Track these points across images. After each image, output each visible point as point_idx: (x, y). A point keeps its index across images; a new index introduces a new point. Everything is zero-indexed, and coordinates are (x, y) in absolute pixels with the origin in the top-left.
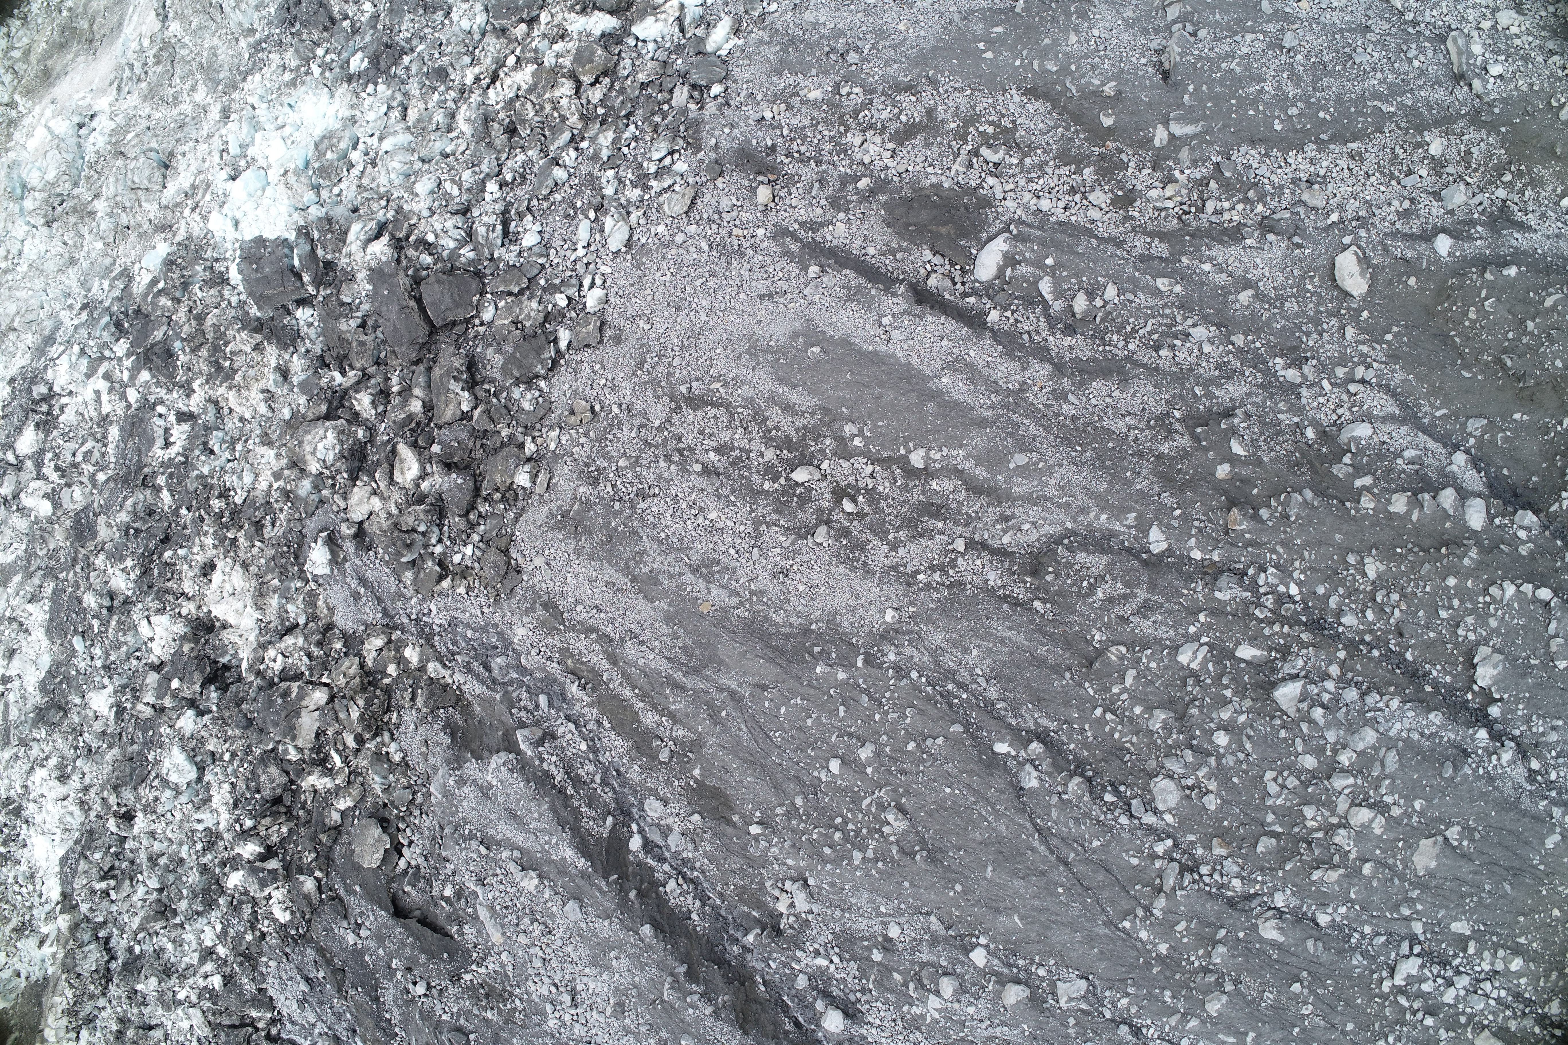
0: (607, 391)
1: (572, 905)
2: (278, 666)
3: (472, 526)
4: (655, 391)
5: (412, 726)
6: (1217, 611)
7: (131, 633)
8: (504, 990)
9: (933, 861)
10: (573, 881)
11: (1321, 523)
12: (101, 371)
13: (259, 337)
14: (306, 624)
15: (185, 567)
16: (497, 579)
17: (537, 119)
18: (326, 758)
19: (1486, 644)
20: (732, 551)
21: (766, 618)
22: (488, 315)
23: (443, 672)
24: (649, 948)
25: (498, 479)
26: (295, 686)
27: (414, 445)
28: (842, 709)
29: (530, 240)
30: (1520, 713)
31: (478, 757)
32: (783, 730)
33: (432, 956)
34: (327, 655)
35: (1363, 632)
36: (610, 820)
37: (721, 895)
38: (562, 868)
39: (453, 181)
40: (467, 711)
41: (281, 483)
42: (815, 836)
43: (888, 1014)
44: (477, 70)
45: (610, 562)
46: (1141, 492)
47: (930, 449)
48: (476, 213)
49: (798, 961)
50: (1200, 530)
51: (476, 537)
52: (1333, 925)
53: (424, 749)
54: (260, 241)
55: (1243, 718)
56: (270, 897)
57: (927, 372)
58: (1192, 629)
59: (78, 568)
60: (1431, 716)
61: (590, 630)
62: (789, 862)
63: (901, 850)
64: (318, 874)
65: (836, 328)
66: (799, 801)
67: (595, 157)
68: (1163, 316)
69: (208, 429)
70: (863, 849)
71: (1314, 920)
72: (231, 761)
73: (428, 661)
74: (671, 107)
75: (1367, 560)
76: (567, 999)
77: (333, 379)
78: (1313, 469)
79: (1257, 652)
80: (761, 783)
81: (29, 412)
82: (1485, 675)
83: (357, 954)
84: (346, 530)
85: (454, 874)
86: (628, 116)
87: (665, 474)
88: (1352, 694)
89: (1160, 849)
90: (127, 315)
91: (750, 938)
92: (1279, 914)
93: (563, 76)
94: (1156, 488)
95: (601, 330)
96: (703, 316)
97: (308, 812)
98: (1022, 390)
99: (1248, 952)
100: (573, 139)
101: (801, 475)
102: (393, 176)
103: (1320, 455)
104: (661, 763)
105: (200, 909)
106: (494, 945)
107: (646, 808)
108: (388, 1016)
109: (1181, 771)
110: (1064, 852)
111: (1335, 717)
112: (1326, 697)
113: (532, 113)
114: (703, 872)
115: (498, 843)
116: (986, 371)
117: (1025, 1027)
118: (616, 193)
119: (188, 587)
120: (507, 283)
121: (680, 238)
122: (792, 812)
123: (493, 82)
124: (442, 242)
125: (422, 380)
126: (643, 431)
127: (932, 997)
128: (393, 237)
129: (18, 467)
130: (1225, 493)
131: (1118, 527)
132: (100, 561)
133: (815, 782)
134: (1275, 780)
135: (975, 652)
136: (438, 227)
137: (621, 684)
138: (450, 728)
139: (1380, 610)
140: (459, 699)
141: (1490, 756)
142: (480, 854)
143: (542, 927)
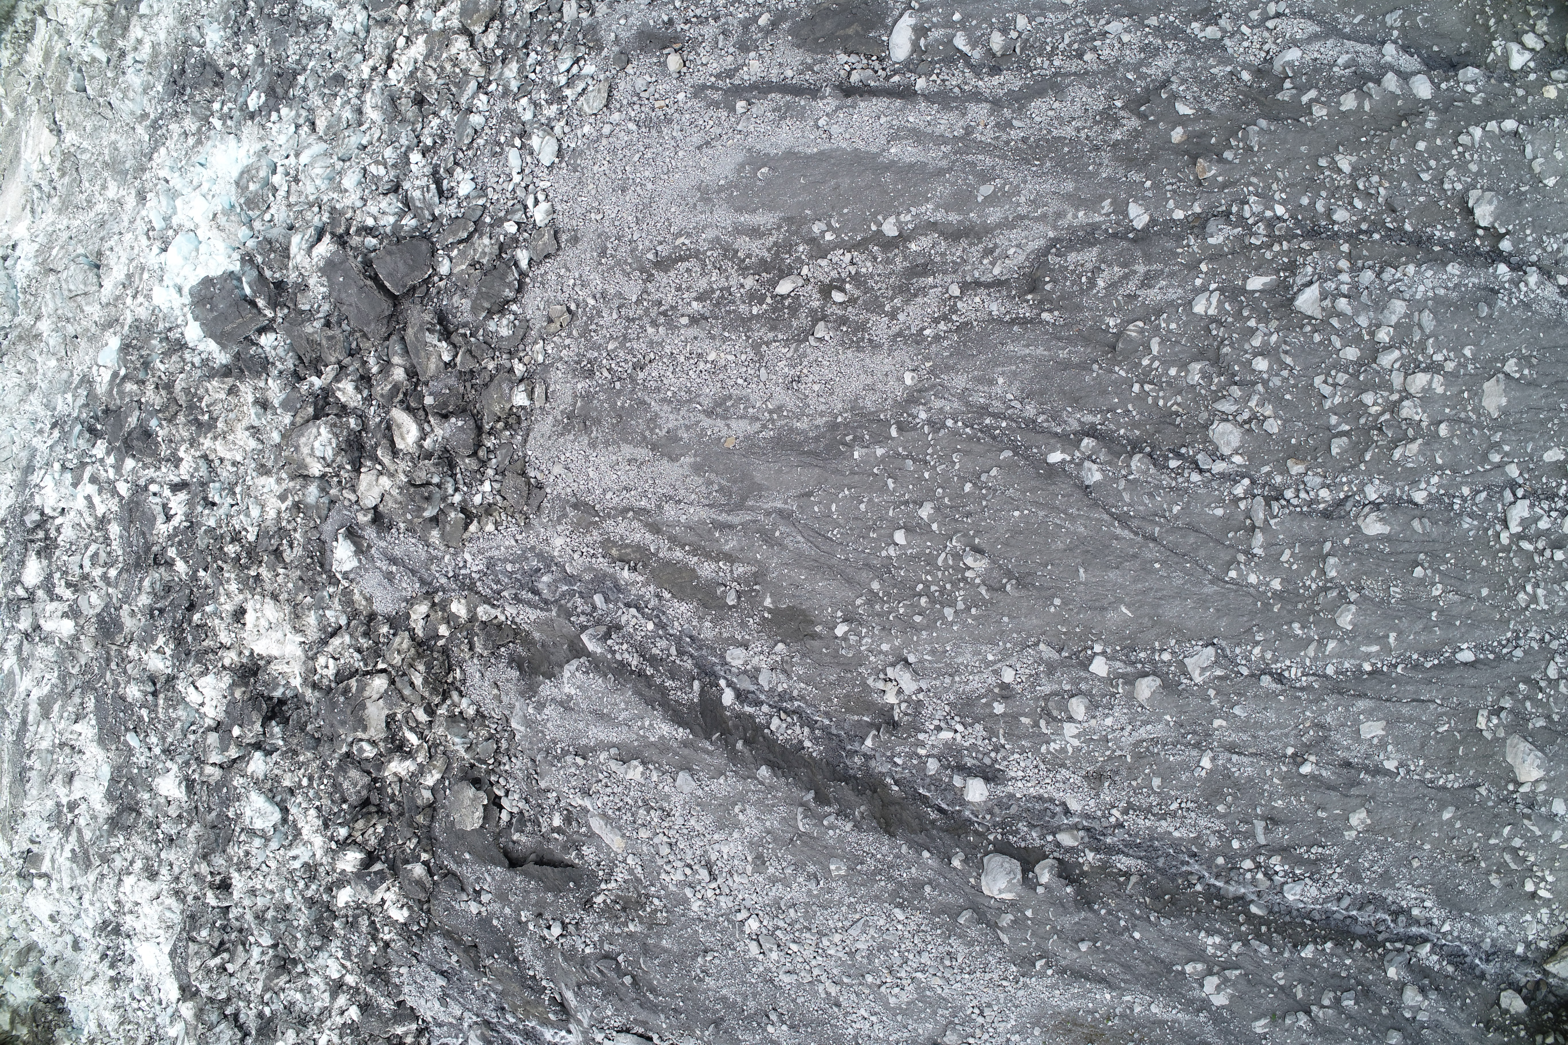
0: (577, 289)
1: (683, 776)
2: (331, 672)
3: (484, 463)
4: (623, 270)
5: (478, 675)
6: (1216, 255)
7: (181, 707)
8: (639, 896)
9: (1024, 587)
10: (677, 754)
11: (1284, 142)
12: (87, 475)
13: (230, 381)
14: (348, 624)
15: (217, 621)
16: (522, 501)
17: (441, 82)
18: (403, 742)
19: (1475, 188)
20: (740, 381)
21: (791, 430)
22: (444, 268)
23: (494, 612)
24: (771, 788)
25: (497, 408)
26: (353, 683)
27: (409, 409)
28: (890, 482)
29: (465, 188)
30: (1530, 239)
31: (550, 676)
32: (840, 526)
33: (557, 890)
34: (377, 643)
35: (1357, 223)
36: (696, 684)
37: (827, 714)
38: (663, 746)
39: (377, 163)
40: (527, 640)
41: (289, 502)
42: (901, 611)
43: (1028, 762)
44: (371, 62)
45: (626, 441)
46: (1108, 179)
47: (899, 214)
48: (406, 185)
49: (923, 745)
50: (1174, 191)
51: (490, 472)
52: (1431, 499)
53: (495, 691)
54: (208, 281)
55: (1274, 338)
56: (383, 901)
57: (875, 150)
58: (1198, 282)
59: (113, 666)
60: (1449, 268)
61: (626, 510)
62: (885, 647)
63: (990, 588)
64: (425, 856)
65: (777, 146)
66: (875, 586)
67: (506, 93)
68: (1077, 26)
69: (204, 485)
70: (952, 604)
71: (1411, 501)
72: (310, 785)
73: (476, 607)
74: (564, 23)
75: (1337, 158)
76: (704, 874)
77: (312, 385)
78: (1259, 103)
79: (1266, 279)
80: (834, 583)
81: (26, 544)
82: (1484, 214)
83: (484, 922)
84: (363, 518)
85: (558, 800)
86: (526, 46)
87: (655, 339)
88: (1367, 276)
89: (1239, 491)
90: (97, 419)
91: (869, 742)
92: (1376, 506)
93: (455, 33)
94: (1121, 171)
95: (556, 238)
96: (649, 186)
97: (399, 804)
98: (968, 133)
99: (1359, 556)
100: (480, 86)
101: (784, 287)
102: (318, 182)
103: (1261, 91)
104: (731, 608)
105: (318, 944)
106: (616, 854)
107: (728, 659)
108: (531, 973)
109: (1234, 408)
110: (1149, 529)
111: (1360, 303)
112: (1345, 288)
113: (434, 78)
114: (802, 698)
115: (593, 750)
116: (929, 130)
117: (1168, 717)
118: (535, 116)
119: (224, 637)
120: (454, 233)
121: (607, 130)
122: (873, 598)
123: (389, 67)
124: (382, 223)
125: (398, 348)
126: (623, 311)
127: (1066, 725)
128: (333, 234)
129: (31, 599)
130: (1187, 152)
131: (1097, 218)
132: (132, 651)
133: (885, 562)
134: (1325, 382)
135: (1001, 381)
136: (374, 210)
137: (670, 549)
138: (515, 661)
139: (1367, 196)
140: (518, 633)
141: (1517, 286)
142: (578, 766)
143: (659, 812)
